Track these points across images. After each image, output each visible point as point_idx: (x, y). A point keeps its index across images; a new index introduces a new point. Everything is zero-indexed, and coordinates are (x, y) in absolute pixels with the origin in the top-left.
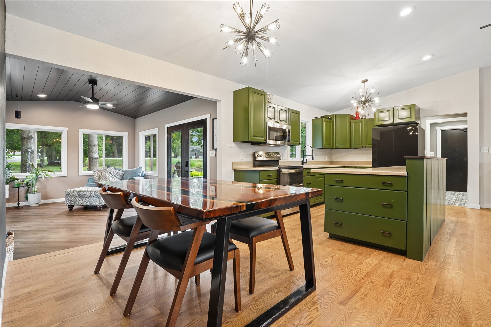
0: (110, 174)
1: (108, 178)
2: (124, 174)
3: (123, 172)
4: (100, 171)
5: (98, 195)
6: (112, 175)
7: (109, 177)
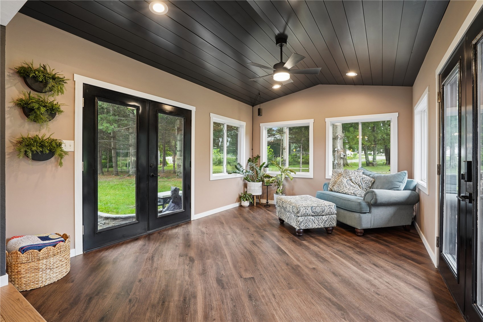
0: (350, 180)
1: (344, 187)
2: (374, 183)
3: (372, 179)
4: (340, 175)
5: (317, 212)
6: (353, 182)
7: (346, 184)
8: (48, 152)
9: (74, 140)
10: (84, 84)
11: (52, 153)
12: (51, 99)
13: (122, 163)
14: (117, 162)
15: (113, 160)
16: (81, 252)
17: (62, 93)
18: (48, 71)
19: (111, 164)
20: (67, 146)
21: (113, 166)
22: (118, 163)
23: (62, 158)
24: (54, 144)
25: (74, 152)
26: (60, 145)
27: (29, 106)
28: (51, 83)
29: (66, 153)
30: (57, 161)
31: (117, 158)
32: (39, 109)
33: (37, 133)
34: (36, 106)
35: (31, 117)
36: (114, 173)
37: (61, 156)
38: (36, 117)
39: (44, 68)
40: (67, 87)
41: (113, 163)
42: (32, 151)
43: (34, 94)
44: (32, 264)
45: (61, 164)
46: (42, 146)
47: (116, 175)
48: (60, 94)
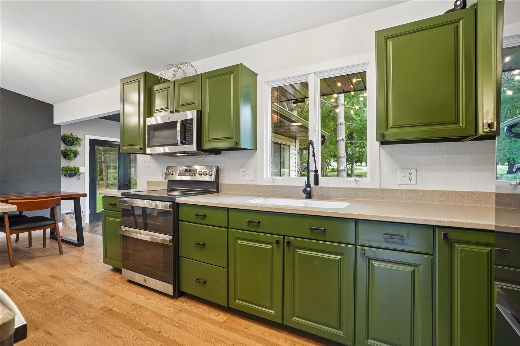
8: (74, 173)
9: (85, 167)
10: (89, 139)
11: (76, 174)
12: (75, 149)
13: (112, 176)
14: (107, 175)
15: (104, 173)
16: (88, 222)
17: (80, 146)
18: (73, 136)
19: (101, 177)
20: (82, 170)
21: (104, 178)
22: (109, 176)
23: (79, 176)
24: (76, 170)
25: (85, 173)
26: (79, 170)
27: (66, 154)
28: (75, 142)
29: (81, 173)
30: (77, 177)
31: (107, 171)
32: (70, 154)
33: (69, 165)
34: (69, 153)
35: (67, 158)
36: (105, 186)
37: (79, 175)
38: (69, 158)
39: (72, 134)
40: (82, 142)
41: (104, 176)
42: (68, 173)
43: (68, 147)
44: (71, 220)
45: (79, 179)
46: (72, 171)
47: (107, 188)
48: (79, 146)
